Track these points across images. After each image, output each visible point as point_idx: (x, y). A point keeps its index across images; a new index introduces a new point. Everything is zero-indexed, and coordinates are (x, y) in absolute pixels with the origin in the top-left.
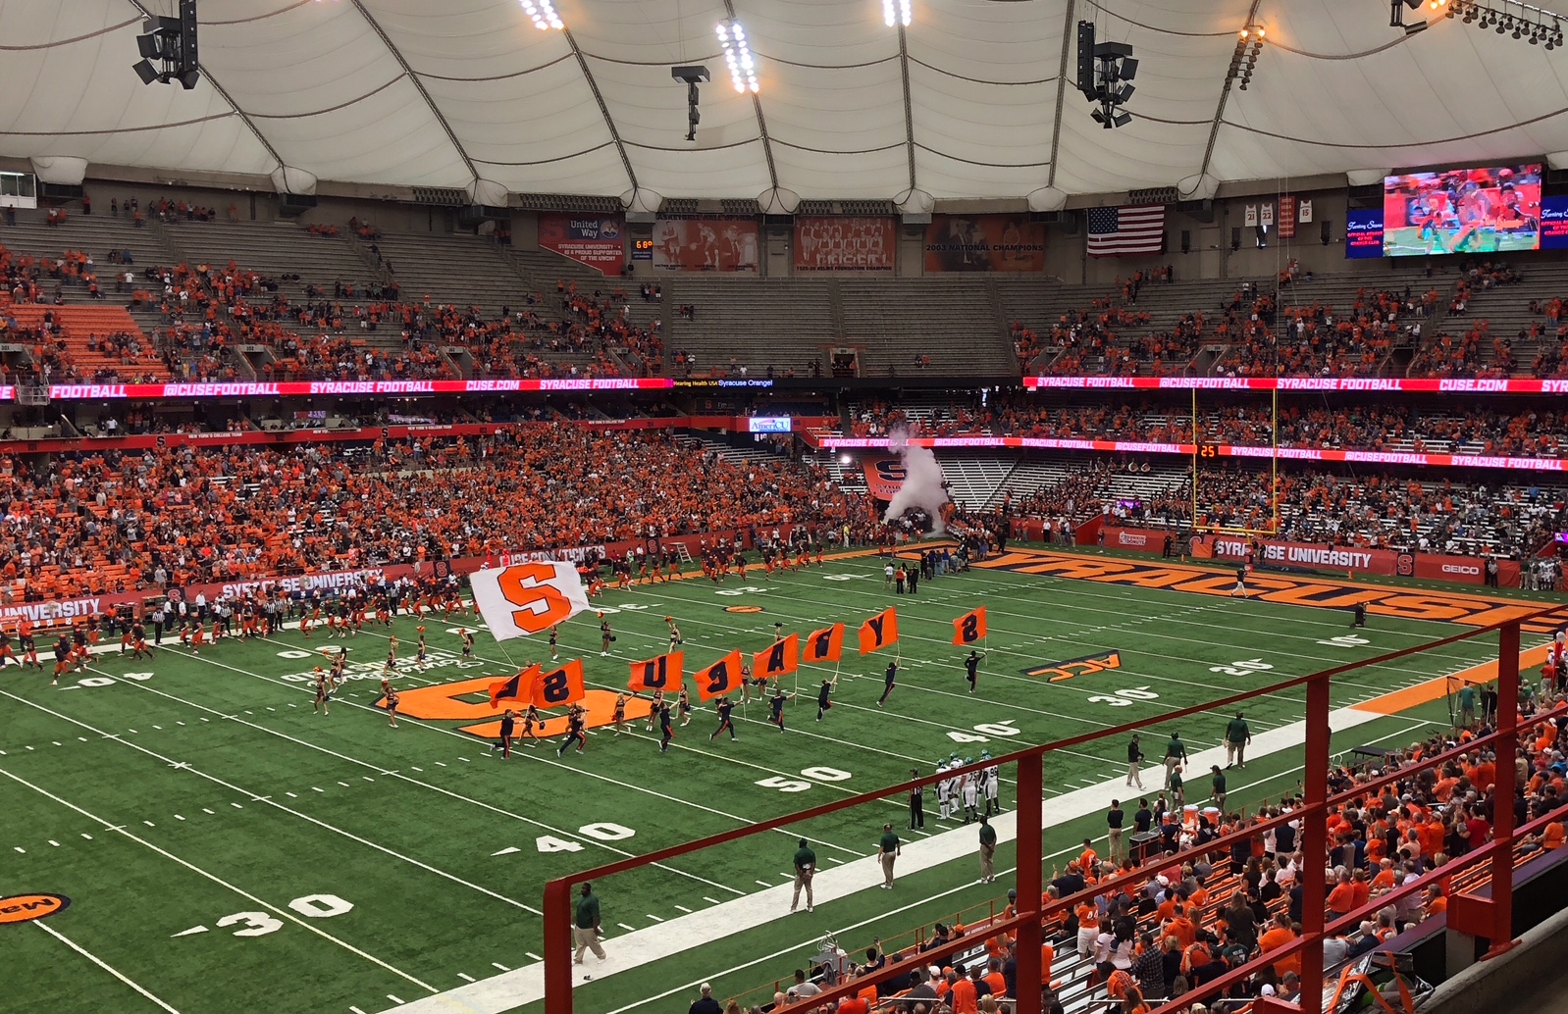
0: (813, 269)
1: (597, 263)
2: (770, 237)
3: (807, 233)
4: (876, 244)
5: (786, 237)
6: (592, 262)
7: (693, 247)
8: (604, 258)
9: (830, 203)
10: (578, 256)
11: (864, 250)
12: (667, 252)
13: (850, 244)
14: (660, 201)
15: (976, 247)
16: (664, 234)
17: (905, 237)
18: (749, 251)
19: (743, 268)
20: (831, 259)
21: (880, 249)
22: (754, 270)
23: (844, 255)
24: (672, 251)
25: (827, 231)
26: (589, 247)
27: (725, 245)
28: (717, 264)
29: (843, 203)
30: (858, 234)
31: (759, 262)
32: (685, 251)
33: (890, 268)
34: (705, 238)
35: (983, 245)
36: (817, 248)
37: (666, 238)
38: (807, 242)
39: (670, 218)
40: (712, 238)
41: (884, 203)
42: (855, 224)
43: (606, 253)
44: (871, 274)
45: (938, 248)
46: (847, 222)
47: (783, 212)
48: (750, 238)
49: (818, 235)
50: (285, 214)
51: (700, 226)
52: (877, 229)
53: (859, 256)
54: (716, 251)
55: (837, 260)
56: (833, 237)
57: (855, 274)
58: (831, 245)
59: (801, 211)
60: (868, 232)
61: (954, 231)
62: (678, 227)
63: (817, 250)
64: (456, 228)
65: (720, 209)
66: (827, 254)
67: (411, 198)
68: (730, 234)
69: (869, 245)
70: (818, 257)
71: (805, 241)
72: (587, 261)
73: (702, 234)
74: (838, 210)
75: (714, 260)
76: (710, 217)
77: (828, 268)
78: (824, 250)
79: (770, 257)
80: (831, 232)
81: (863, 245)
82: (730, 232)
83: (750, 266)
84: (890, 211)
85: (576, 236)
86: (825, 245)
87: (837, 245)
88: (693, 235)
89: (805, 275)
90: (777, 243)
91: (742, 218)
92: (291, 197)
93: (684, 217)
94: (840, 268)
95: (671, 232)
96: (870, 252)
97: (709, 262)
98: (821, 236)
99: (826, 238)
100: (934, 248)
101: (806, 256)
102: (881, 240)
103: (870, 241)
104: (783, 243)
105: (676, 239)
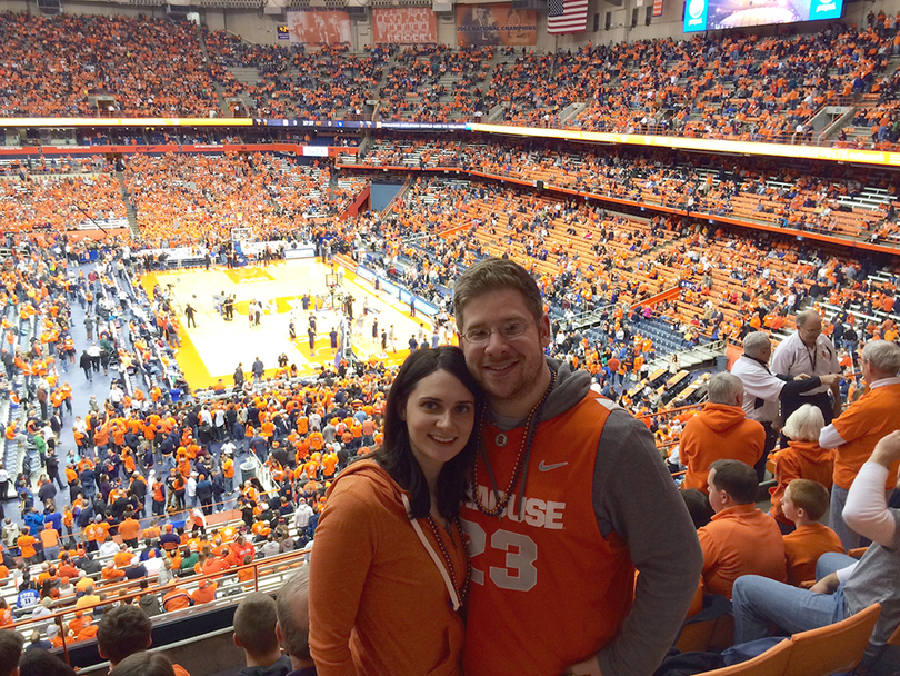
0: (386, 44)
2: (358, 22)
3: (380, 20)
4: (424, 27)
5: (368, 22)
7: (312, 30)
12: (297, 34)
13: (407, 27)
15: (491, 28)
16: (294, 21)
17: (443, 21)
18: (345, 33)
19: (343, 44)
20: (397, 38)
21: (427, 30)
23: (405, 35)
24: (300, 32)
25: (392, 17)
27: (330, 28)
30: (412, 20)
31: (352, 40)
32: (307, 32)
34: (318, 24)
35: (494, 27)
36: (387, 30)
37: (295, 24)
38: (381, 26)
40: (322, 25)
42: (410, 12)
45: (465, 29)
46: (404, 10)
47: (358, 5)
48: (345, 23)
49: (387, 21)
51: (314, 15)
52: (425, 16)
53: (415, 36)
54: (326, 33)
55: (401, 38)
56: (396, 22)
58: (396, 28)
59: (373, 4)
60: (418, 18)
61: (475, 16)
62: (302, 16)
65: (323, 4)
66: (394, 34)
68: (332, 21)
69: (420, 27)
70: (389, 36)
71: (379, 25)
73: (317, 21)
74: (396, 2)
75: (325, 39)
76: (318, 9)
77: (396, 44)
78: (392, 31)
79: (359, 36)
80: (395, 18)
81: (416, 27)
82: (332, 19)
83: (348, 43)
84: (429, 2)
86: (392, 28)
87: (399, 28)
88: (311, 22)
90: (363, 27)
91: (339, 9)
93: (305, 10)
94: (403, 44)
95: (298, 21)
96: (421, 32)
97: (322, 41)
98: (389, 22)
99: (392, 23)
100: (462, 29)
101: (381, 36)
102: (427, 23)
103: (420, 25)
104: (367, 27)
105: (301, 25)
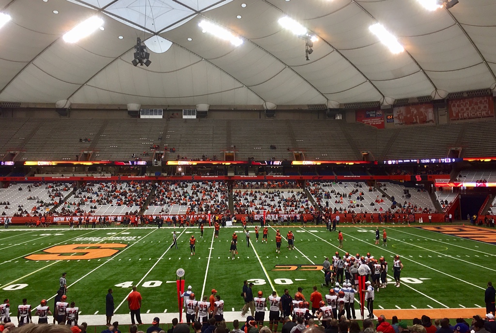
0: (458, 119)
1: (376, 125)
2: (439, 109)
3: (454, 106)
4: (485, 107)
5: (446, 108)
6: (374, 125)
7: (409, 116)
8: (377, 123)
9: (462, 93)
10: (369, 123)
11: (480, 110)
12: (399, 119)
13: (473, 108)
14: (394, 100)
16: (398, 112)
18: (430, 115)
19: (429, 122)
20: (465, 115)
21: (487, 109)
22: (433, 122)
23: (471, 113)
24: (401, 118)
25: (462, 104)
26: (373, 120)
27: (421, 114)
28: (418, 121)
29: (468, 92)
30: (476, 104)
31: (435, 118)
32: (406, 118)
33: (493, 116)
34: (413, 112)
37: (398, 114)
38: (454, 110)
39: (399, 106)
40: (415, 112)
41: (486, 90)
42: (475, 100)
43: (378, 121)
44: (485, 119)
46: (471, 99)
47: (440, 98)
48: (430, 111)
49: (459, 106)
51: (411, 108)
52: (485, 101)
53: (478, 113)
54: (418, 117)
55: (468, 115)
56: (466, 106)
57: (477, 120)
58: (465, 110)
59: (450, 97)
60: (481, 102)
62: (402, 109)
63: (459, 112)
64: (327, 118)
65: (417, 101)
66: (463, 113)
68: (422, 110)
69: (482, 107)
70: (460, 114)
71: (453, 109)
72: (372, 125)
73: (412, 111)
74: (465, 95)
75: (417, 120)
76: (414, 104)
77: (464, 119)
79: (439, 116)
80: (464, 104)
81: (479, 108)
82: (422, 109)
84: (490, 93)
85: (368, 117)
86: (462, 110)
87: (467, 109)
88: (408, 112)
89: (455, 122)
90: (442, 111)
91: (426, 103)
92: (268, 111)
93: (404, 105)
94: (469, 118)
95: (400, 112)
96: (483, 110)
97: (415, 121)
99: (462, 107)
101: (454, 115)
102: (487, 105)
104: (445, 111)
105: (402, 113)
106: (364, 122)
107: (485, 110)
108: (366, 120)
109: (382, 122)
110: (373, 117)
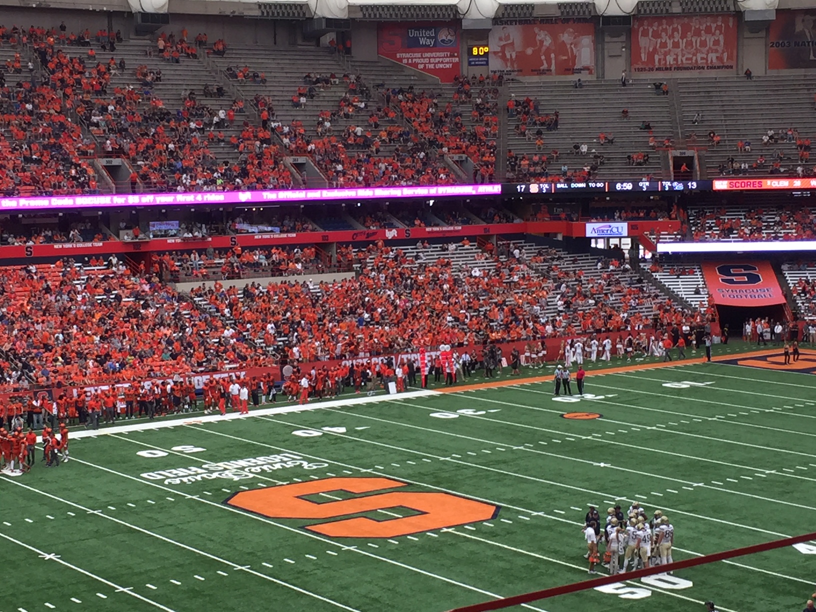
0: (651, 69)
1: (435, 71)
2: (607, 39)
3: (645, 34)
4: (716, 43)
5: (623, 38)
6: (429, 71)
7: (529, 51)
8: (441, 66)
10: (415, 65)
11: (705, 50)
12: (504, 57)
13: (689, 44)
14: (496, 6)
16: (501, 39)
17: (747, 34)
18: (585, 54)
19: (579, 71)
20: (670, 59)
21: (720, 48)
22: (591, 73)
23: (683, 55)
25: (665, 30)
26: (428, 55)
28: (553, 67)
30: (698, 33)
31: (596, 65)
32: (521, 56)
33: (731, 67)
34: (542, 42)
36: (655, 49)
37: (503, 43)
38: (646, 43)
39: (506, 23)
40: (547, 42)
42: (695, 24)
43: (442, 60)
44: (713, 74)
45: (783, 45)
46: (686, 20)
47: (620, 13)
48: (587, 41)
49: (656, 35)
50: (140, 32)
51: (536, 30)
52: (717, 28)
53: (699, 56)
55: (676, 60)
56: (671, 36)
57: (695, 74)
58: (670, 45)
59: (639, 11)
60: (708, 30)
61: (799, 27)
62: (515, 33)
63: (655, 51)
64: (300, 42)
65: (556, 13)
66: (665, 54)
67: (257, 13)
69: (710, 43)
70: (657, 57)
71: (643, 42)
72: (424, 69)
73: (538, 38)
75: (550, 64)
76: (546, 21)
77: (667, 69)
78: (663, 50)
79: (607, 59)
80: (670, 32)
81: (703, 44)
83: (586, 68)
84: (732, 8)
85: (413, 45)
86: (664, 45)
87: (676, 45)
88: (529, 40)
89: (643, 76)
90: (615, 45)
91: (579, 20)
92: (145, 16)
93: (521, 22)
94: (678, 68)
95: (507, 38)
96: (711, 50)
97: (545, 66)
98: (660, 36)
99: (664, 38)
100: (778, 44)
101: (644, 57)
102: (721, 38)
103: (710, 39)
104: (620, 45)
105: (512, 44)
106: (401, 60)
107: (717, 51)
108: (408, 55)
109: (454, 64)
110: (427, 48)
